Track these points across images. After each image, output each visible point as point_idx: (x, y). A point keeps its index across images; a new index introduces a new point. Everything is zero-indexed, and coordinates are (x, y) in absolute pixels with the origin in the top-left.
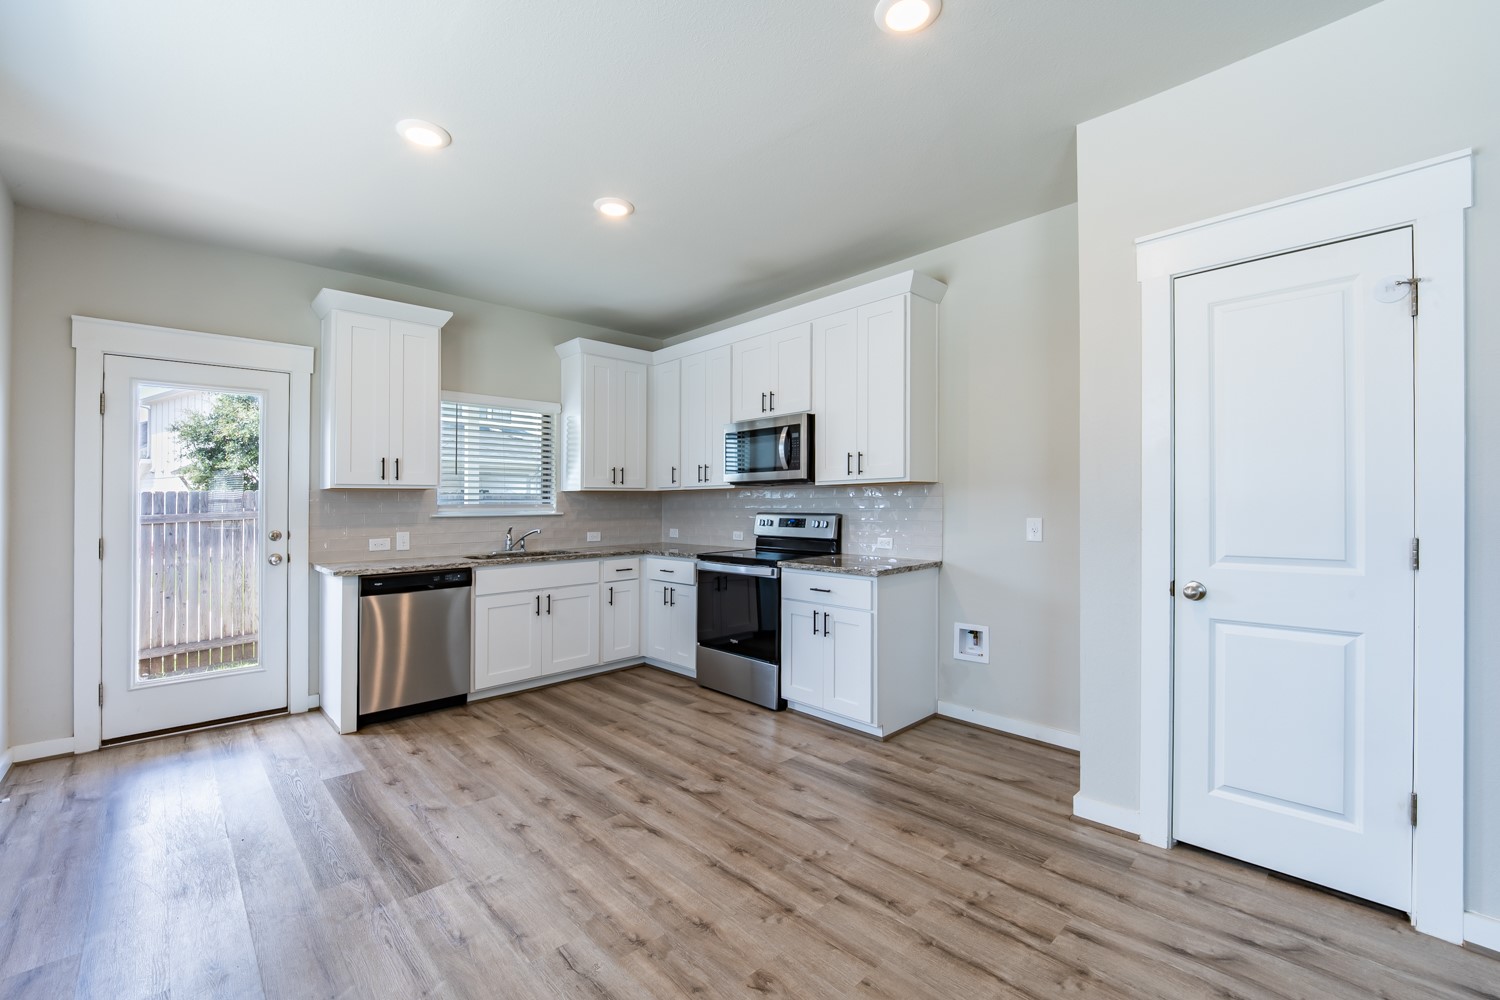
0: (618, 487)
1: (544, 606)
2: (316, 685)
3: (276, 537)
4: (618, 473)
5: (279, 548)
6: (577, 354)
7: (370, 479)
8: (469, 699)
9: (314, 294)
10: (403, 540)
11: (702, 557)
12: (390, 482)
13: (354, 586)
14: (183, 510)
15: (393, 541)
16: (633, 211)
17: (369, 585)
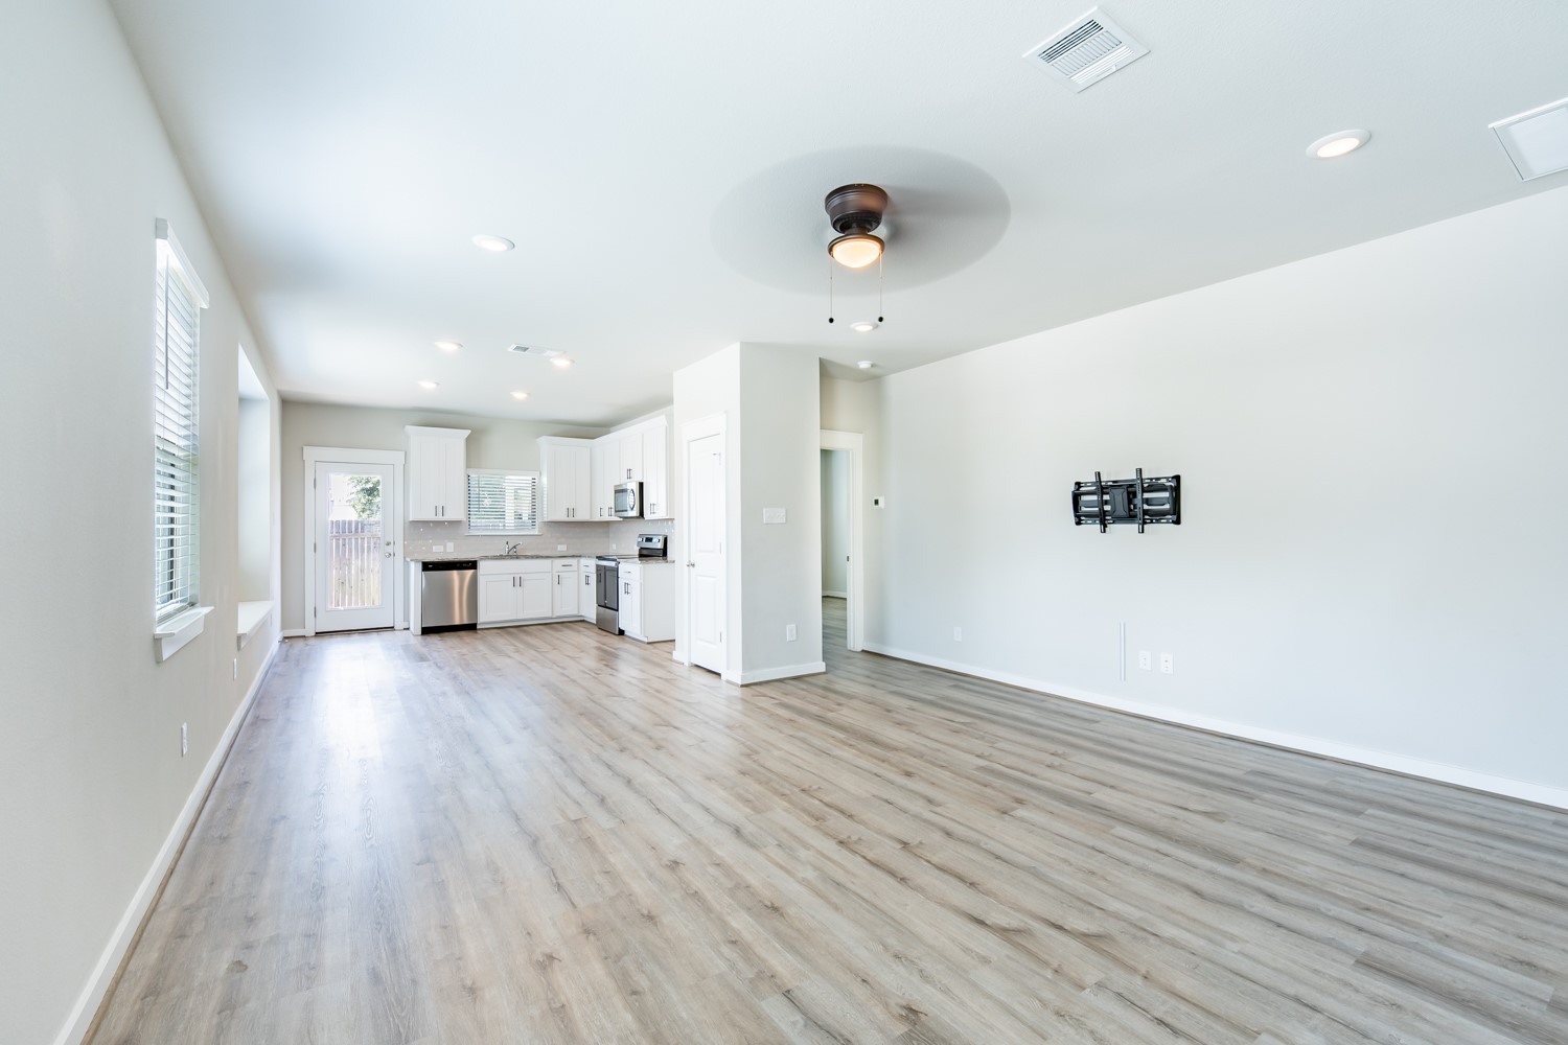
0: (571, 519)
1: (518, 582)
2: (406, 618)
3: (388, 544)
4: (571, 511)
5: (390, 549)
6: (545, 442)
7: (431, 517)
8: (478, 627)
9: (404, 427)
10: (450, 547)
11: (600, 558)
12: (440, 518)
13: (420, 566)
14: (350, 532)
15: (445, 547)
16: (529, 394)
17: (427, 566)
